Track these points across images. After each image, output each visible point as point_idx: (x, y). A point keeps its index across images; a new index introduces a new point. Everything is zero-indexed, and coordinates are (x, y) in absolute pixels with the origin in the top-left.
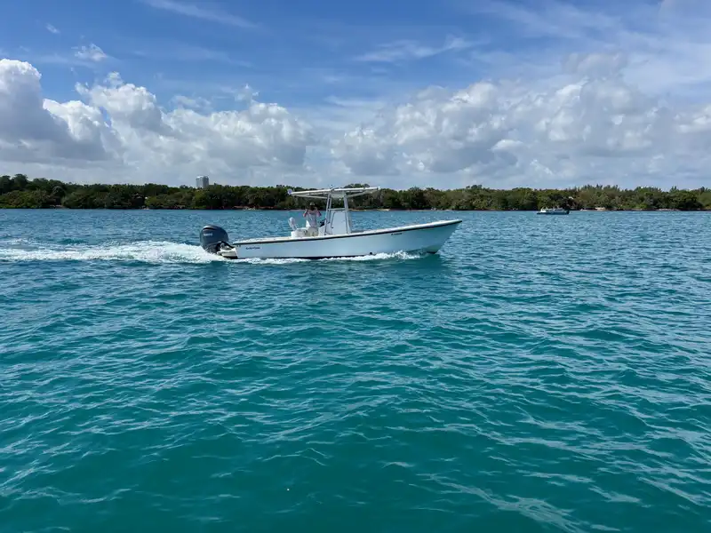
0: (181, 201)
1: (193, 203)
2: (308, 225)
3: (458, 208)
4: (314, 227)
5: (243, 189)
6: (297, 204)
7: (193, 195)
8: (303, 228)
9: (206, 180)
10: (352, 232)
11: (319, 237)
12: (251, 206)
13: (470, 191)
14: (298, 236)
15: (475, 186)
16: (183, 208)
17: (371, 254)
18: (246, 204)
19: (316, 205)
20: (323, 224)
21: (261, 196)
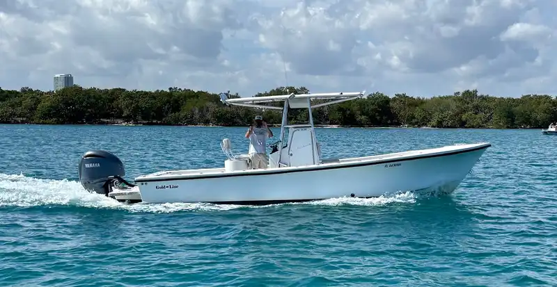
0: (19, 110)
1: (38, 114)
2: (252, 150)
3: (440, 125)
4: (262, 154)
5: (116, 94)
6: (197, 117)
7: (39, 101)
8: (244, 156)
9: (68, 79)
10: (323, 162)
11: (270, 169)
12: (127, 119)
13: (460, 100)
14: (236, 168)
15: (467, 92)
16: (23, 122)
17: (353, 196)
18: (119, 116)
19: (265, 120)
20: (275, 150)
21: (143, 104)
